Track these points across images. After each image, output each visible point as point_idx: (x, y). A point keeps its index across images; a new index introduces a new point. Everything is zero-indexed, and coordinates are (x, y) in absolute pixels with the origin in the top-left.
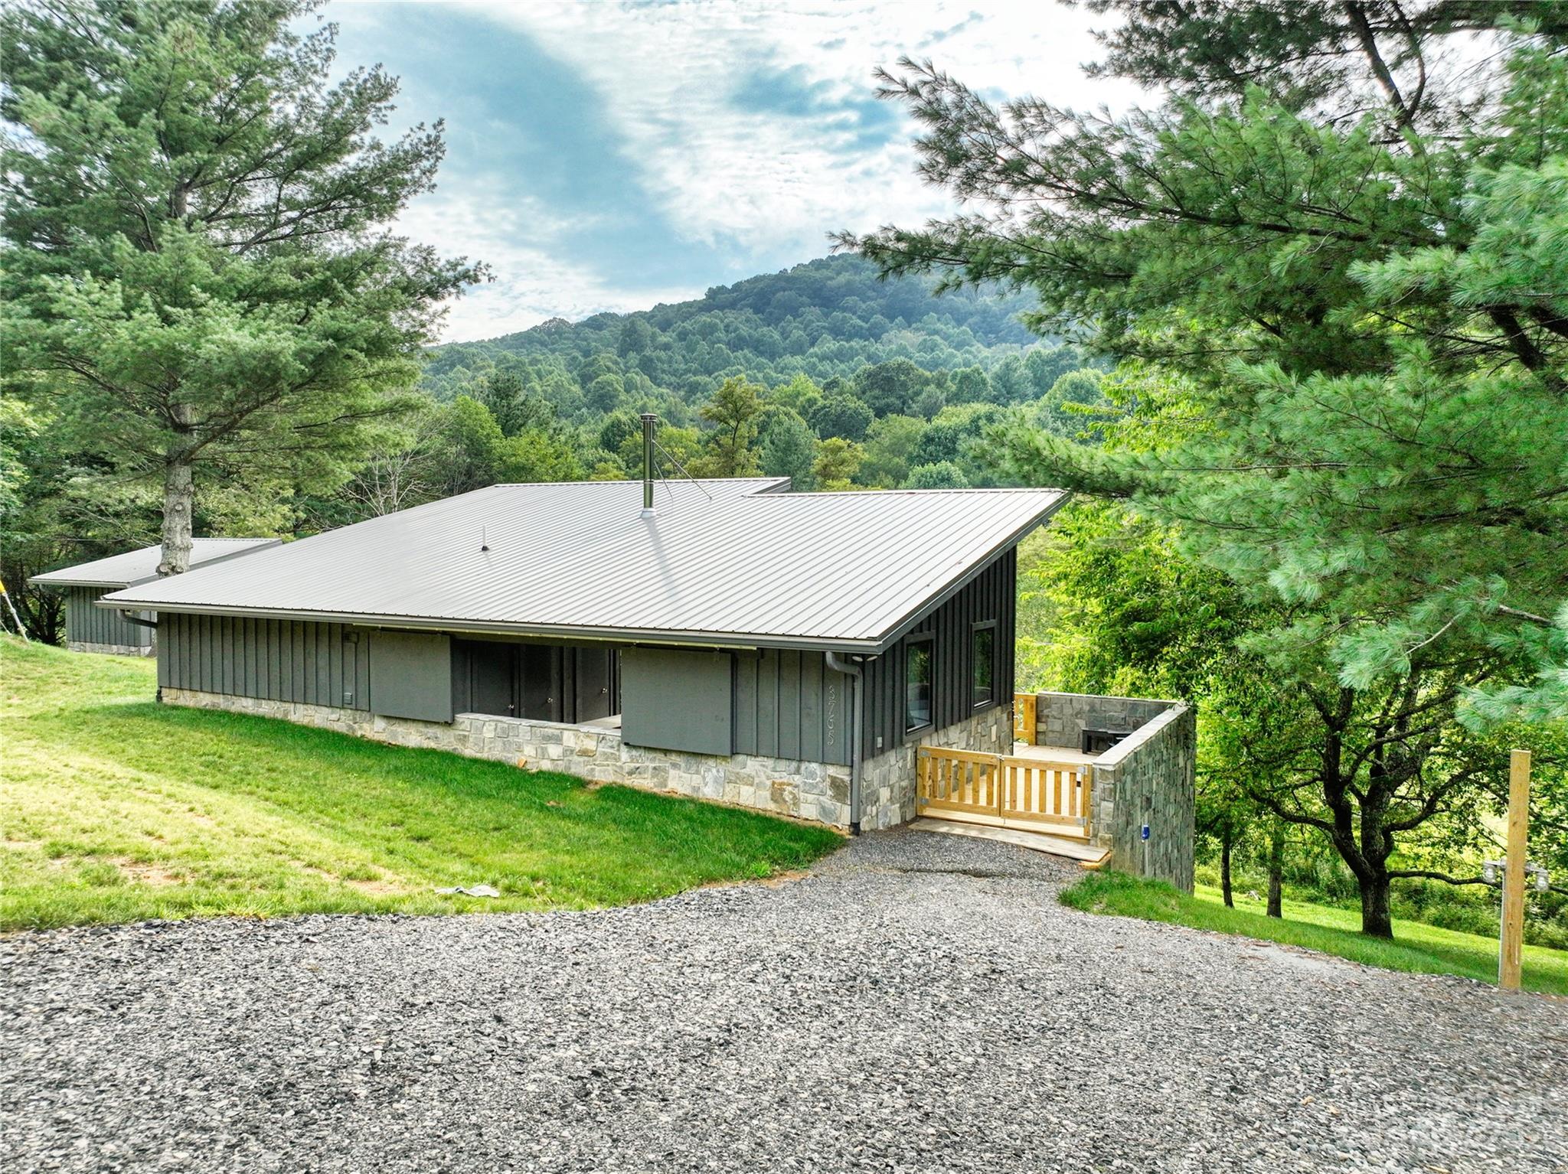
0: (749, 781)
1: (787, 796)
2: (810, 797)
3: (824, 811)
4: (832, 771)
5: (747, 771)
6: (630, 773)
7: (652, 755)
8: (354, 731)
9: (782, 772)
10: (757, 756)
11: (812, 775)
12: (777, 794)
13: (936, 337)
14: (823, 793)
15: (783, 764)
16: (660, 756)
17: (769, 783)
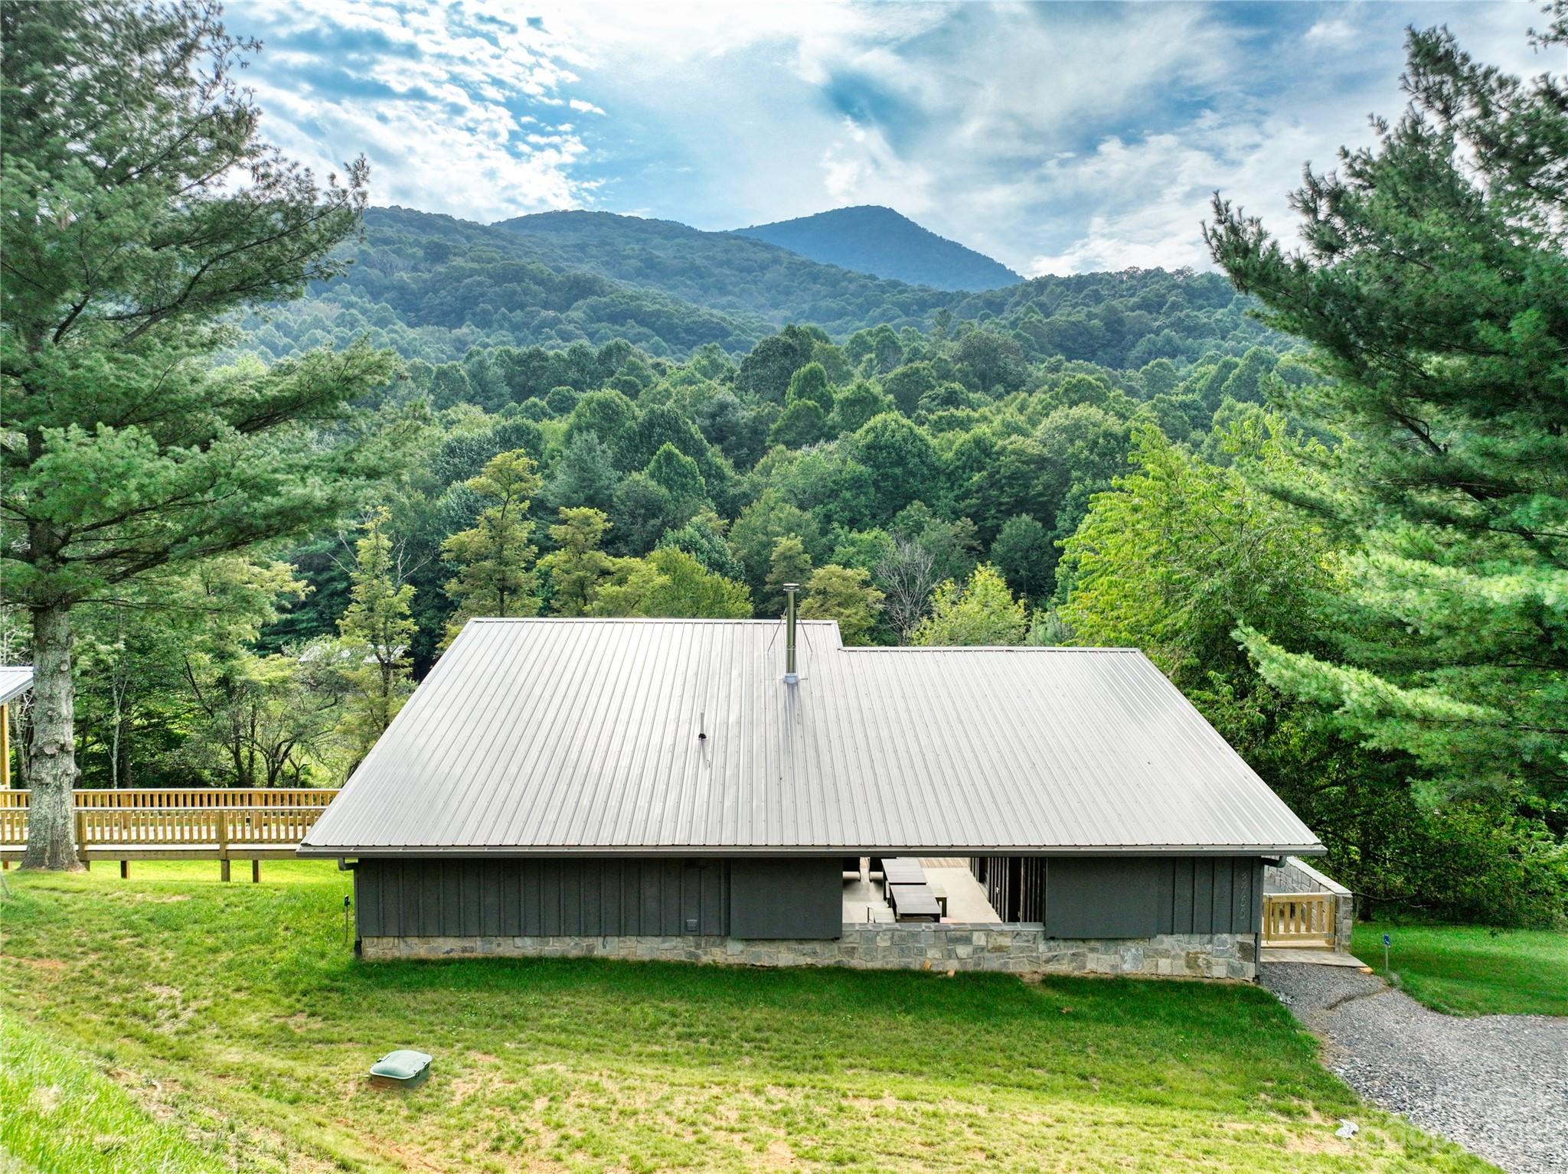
0: (1165, 954)
1: (1200, 962)
2: (1221, 960)
3: (1233, 969)
4: (1239, 938)
5: (1164, 946)
6: (1047, 961)
7: (1070, 943)
8: (698, 957)
9: (1195, 944)
10: (1172, 933)
11: (1224, 943)
12: (1191, 962)
13: (353, 311)
14: (1232, 956)
15: (1197, 938)
16: (1080, 943)
17: (1183, 954)
